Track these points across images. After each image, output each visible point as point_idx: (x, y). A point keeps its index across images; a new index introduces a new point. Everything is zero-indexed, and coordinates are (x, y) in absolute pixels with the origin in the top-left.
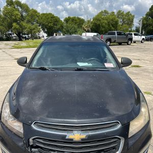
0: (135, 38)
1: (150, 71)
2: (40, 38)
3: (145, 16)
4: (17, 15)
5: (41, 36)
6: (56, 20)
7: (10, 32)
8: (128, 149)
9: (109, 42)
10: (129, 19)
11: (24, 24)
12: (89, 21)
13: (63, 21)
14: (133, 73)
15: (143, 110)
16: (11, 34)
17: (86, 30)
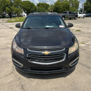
0: (79, 15)
1: (86, 33)
2: (22, 16)
3: (86, 2)
4: (8, 2)
5: (23, 15)
6: (32, 5)
7: (4, 13)
8: (67, 59)
9: (64, 18)
10: (76, 4)
11: (13, 7)
12: (52, 5)
13: (36, 6)
14: (76, 34)
15: (75, 44)
16: (5, 14)
17: (50, 11)
